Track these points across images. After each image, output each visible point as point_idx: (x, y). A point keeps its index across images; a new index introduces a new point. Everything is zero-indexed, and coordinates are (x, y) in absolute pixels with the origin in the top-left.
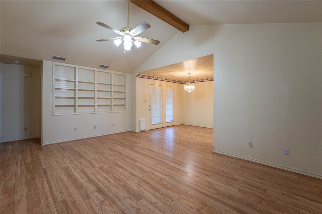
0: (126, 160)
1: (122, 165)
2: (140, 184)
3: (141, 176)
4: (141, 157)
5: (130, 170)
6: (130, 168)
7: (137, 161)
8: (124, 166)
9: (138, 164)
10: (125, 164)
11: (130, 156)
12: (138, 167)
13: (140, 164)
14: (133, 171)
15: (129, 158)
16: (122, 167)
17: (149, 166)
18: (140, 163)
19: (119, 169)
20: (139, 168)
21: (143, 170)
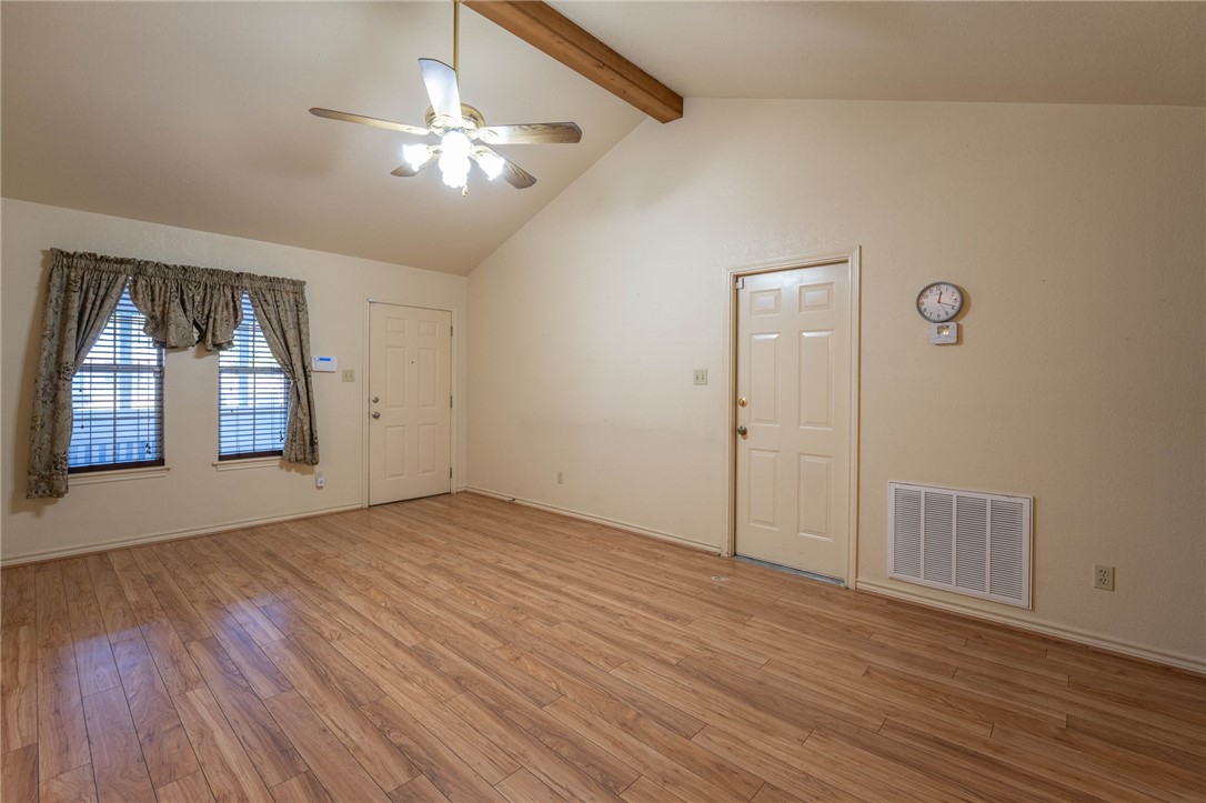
0: (462, 655)
1: (474, 630)
2: (422, 584)
3: (413, 599)
4: (381, 681)
5: (443, 614)
6: (445, 623)
7: (413, 652)
8: (469, 627)
9: (410, 638)
10: (464, 636)
11: (439, 681)
12: (414, 625)
13: (399, 639)
14: (434, 611)
15: (444, 668)
16: (473, 625)
17: (368, 632)
18: (397, 644)
19: (485, 618)
20: (411, 624)
21: (400, 613)
